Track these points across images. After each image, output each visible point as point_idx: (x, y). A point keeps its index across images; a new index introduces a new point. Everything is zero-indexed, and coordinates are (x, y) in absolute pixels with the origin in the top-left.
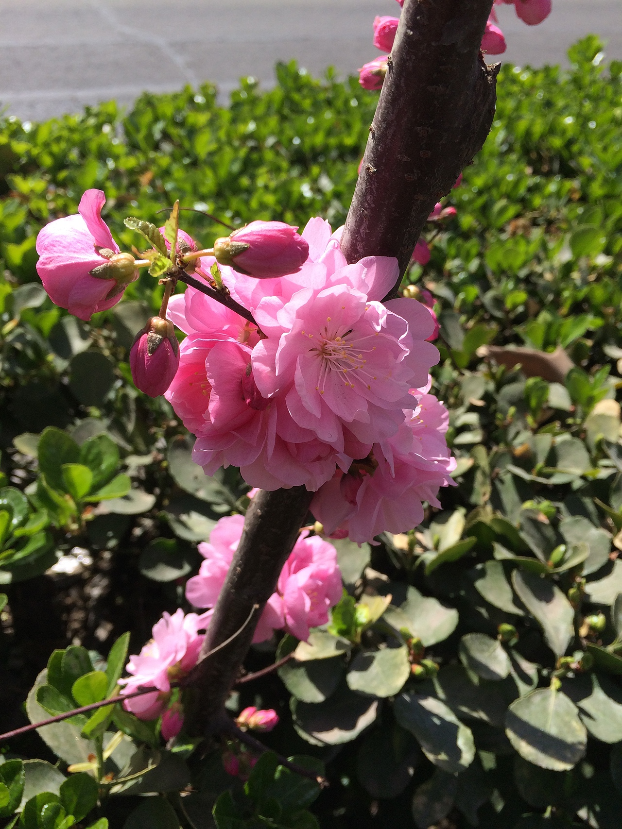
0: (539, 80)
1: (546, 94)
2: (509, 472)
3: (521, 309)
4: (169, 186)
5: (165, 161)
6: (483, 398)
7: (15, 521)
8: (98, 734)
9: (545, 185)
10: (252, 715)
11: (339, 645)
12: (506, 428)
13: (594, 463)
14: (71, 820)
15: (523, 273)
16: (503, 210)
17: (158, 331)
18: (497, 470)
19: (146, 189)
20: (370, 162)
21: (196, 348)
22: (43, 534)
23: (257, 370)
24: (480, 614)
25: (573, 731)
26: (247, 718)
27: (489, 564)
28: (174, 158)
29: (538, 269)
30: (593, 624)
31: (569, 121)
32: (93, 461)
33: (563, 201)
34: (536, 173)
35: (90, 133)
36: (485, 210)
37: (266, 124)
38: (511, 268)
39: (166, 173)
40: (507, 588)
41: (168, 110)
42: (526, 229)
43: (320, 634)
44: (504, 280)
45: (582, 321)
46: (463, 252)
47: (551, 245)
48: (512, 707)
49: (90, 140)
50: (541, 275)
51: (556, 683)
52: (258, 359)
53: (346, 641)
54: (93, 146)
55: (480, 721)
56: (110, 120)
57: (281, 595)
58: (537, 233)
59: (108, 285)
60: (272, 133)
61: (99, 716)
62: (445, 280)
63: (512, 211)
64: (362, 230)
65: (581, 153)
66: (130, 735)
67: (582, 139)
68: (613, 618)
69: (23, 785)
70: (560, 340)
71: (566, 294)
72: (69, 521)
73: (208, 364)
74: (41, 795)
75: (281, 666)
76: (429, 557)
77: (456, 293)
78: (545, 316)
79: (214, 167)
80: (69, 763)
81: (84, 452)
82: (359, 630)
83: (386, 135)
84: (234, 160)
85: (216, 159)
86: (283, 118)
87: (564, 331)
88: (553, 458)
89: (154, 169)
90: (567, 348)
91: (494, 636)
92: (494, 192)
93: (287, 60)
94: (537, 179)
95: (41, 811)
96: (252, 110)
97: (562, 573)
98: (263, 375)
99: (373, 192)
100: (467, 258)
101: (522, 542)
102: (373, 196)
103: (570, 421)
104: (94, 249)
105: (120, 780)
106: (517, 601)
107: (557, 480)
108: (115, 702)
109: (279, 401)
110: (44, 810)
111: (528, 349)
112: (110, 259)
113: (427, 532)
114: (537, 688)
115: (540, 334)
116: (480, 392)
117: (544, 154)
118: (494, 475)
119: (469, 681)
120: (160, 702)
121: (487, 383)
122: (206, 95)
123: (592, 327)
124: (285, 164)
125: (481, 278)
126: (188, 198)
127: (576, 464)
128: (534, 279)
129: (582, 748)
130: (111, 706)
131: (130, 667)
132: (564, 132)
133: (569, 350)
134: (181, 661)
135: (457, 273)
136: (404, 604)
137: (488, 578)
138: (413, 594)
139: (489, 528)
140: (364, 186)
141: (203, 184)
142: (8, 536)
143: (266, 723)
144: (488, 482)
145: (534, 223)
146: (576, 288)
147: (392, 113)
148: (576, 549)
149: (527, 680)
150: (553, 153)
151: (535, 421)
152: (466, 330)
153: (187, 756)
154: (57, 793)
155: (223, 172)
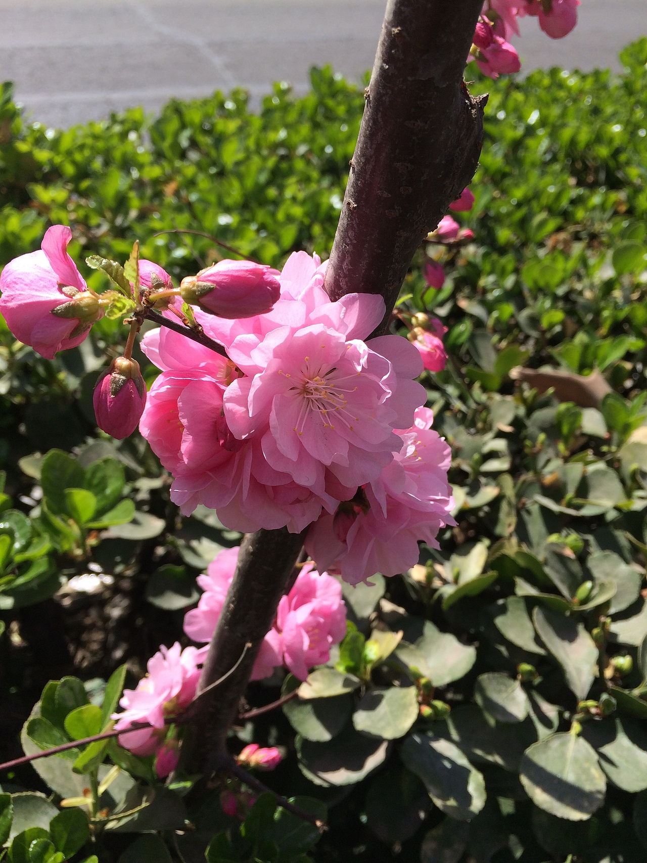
0: (589, 84)
1: (594, 100)
2: (536, 502)
3: (558, 329)
4: (193, 197)
5: (190, 170)
6: (512, 424)
7: (17, 545)
8: (92, 768)
9: (589, 198)
10: (253, 753)
11: (347, 683)
12: (535, 456)
13: (629, 495)
14: (60, 856)
15: (561, 291)
16: (542, 224)
17: (122, 372)
18: (524, 500)
19: (170, 199)
20: (351, 197)
21: (169, 387)
22: (45, 559)
23: (230, 411)
24: (500, 652)
25: (591, 779)
26: (248, 756)
27: (511, 599)
28: (200, 166)
29: (578, 286)
30: (619, 666)
31: (616, 129)
32: (97, 485)
33: (608, 214)
34: (579, 184)
35: (115, 141)
36: (523, 223)
37: (297, 132)
38: (547, 285)
39: (191, 183)
40: (529, 624)
41: (195, 117)
42: (567, 243)
43: (326, 671)
44: (541, 297)
45: (621, 343)
46: (498, 268)
47: (592, 261)
48: (528, 751)
49: (114, 148)
50: (581, 293)
51: (576, 727)
52: (231, 400)
53: (355, 679)
54: (117, 155)
55: (495, 765)
56: (136, 126)
57: (279, 631)
58: (577, 248)
59: (71, 324)
60: (304, 141)
61: (93, 750)
62: (479, 297)
63: (552, 225)
64: (344, 266)
65: (628, 163)
66: (127, 770)
67: (630, 147)
68: (640, 659)
69: (12, 819)
70: (597, 363)
71: (606, 313)
72: (74, 546)
73: (181, 403)
74: (30, 830)
75: (286, 702)
76: (448, 591)
77: (489, 312)
78: (581, 338)
79: (240, 177)
80: (63, 796)
81: (88, 476)
82: (369, 667)
83: (365, 170)
84: (261, 170)
85: (243, 169)
86: (316, 126)
87: (601, 353)
88: (583, 489)
89: (179, 179)
90: (604, 371)
91: (514, 677)
92: (535, 205)
93: (321, 65)
94: (581, 191)
95: (29, 847)
96: (283, 117)
97: (588, 611)
98: (237, 416)
99: (355, 228)
100: (503, 274)
101: (546, 577)
102: (355, 232)
103: (605, 449)
104: (57, 286)
105: (114, 817)
106: (538, 640)
107: (587, 512)
108: (110, 736)
109: (254, 442)
110: (32, 846)
111: (563, 372)
112: (73, 297)
113: (447, 564)
114: (556, 732)
115: (576, 356)
116: (510, 417)
117: (590, 163)
118: (520, 506)
119: (485, 723)
120: (155, 739)
121: (517, 408)
122: (236, 101)
123: (633, 349)
124: (315, 174)
125: (516, 296)
126: (212, 211)
127: (608, 495)
128: (574, 297)
129: (600, 796)
130: (104, 742)
131: (124, 702)
132: (611, 141)
133: (607, 374)
134: (178, 696)
135: (492, 290)
136: (420, 639)
137: (509, 614)
138: (430, 629)
139: (513, 562)
140: (345, 222)
141: (229, 194)
142: (8, 561)
143: (267, 762)
144: (514, 512)
145: (577, 237)
146: (616, 307)
147: (371, 148)
148: (603, 586)
149: (547, 722)
150: (599, 162)
151: (567, 448)
152: (498, 350)
153: (185, 793)
154: (47, 828)
155: (249, 183)
